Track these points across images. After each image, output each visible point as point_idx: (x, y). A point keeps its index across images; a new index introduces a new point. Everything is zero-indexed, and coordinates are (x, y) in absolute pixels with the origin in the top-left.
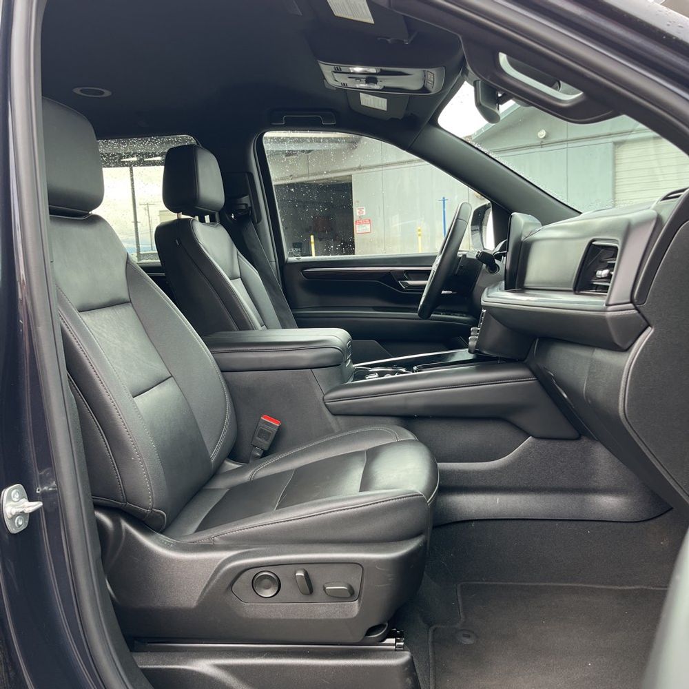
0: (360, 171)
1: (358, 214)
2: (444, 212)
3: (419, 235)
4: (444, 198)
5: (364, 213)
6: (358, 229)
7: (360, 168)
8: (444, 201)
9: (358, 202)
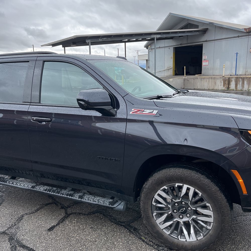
0: (206, 42)
1: (204, 58)
2: (237, 58)
3: (224, 67)
4: (237, 53)
5: (206, 58)
6: (204, 64)
7: (206, 41)
8: (237, 54)
9: (204, 54)
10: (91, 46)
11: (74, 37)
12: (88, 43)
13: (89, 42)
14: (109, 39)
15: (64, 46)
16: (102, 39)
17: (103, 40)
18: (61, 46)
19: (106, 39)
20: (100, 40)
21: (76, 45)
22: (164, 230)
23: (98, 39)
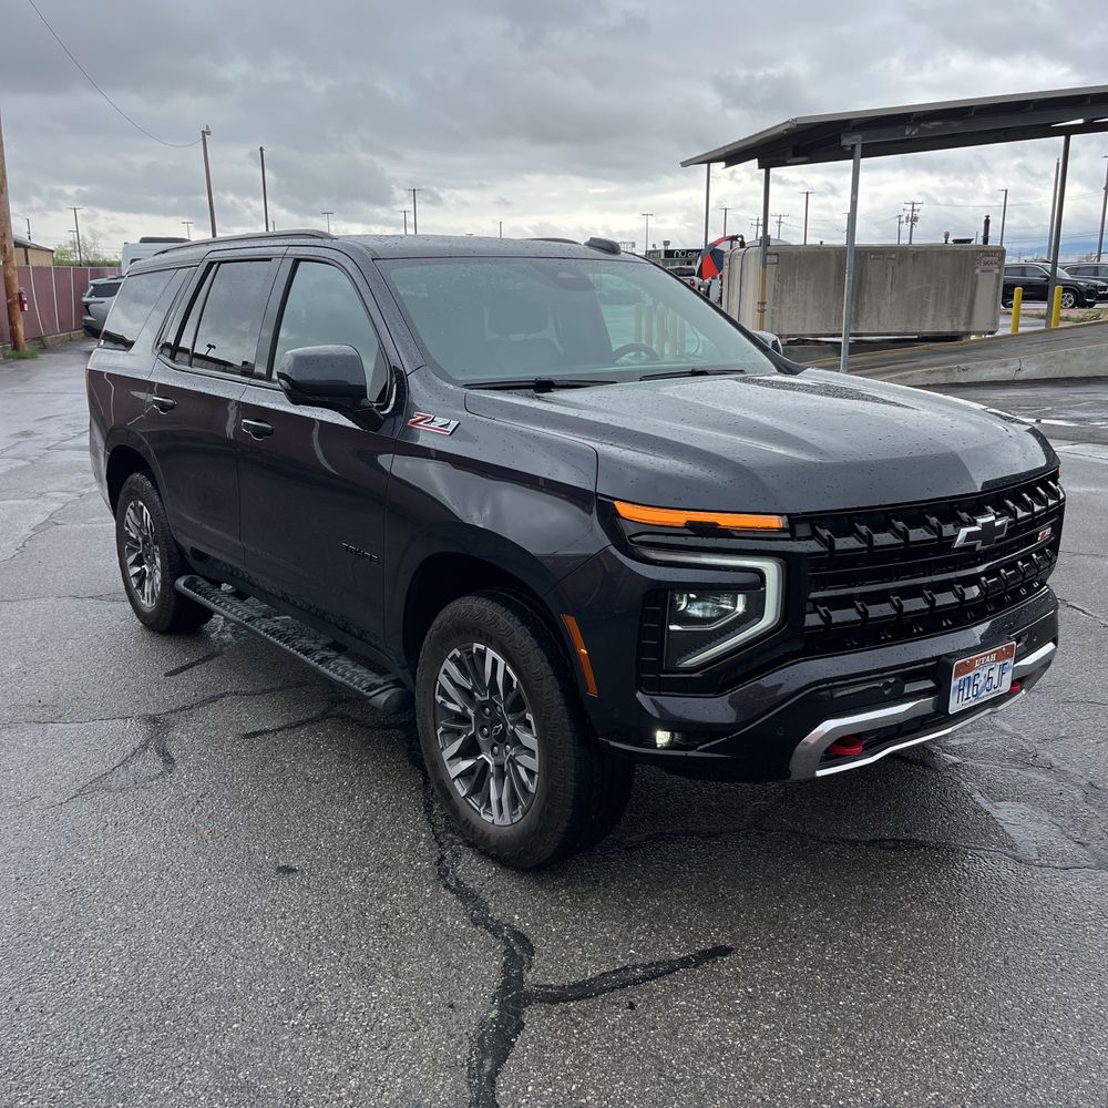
10: (863, 161)
11: (788, 126)
12: (849, 149)
13: (853, 146)
14: (957, 127)
15: (766, 165)
16: (917, 130)
17: (922, 129)
18: (755, 162)
19: (937, 126)
20: (907, 133)
21: (806, 159)
22: (456, 783)
23: (900, 127)
